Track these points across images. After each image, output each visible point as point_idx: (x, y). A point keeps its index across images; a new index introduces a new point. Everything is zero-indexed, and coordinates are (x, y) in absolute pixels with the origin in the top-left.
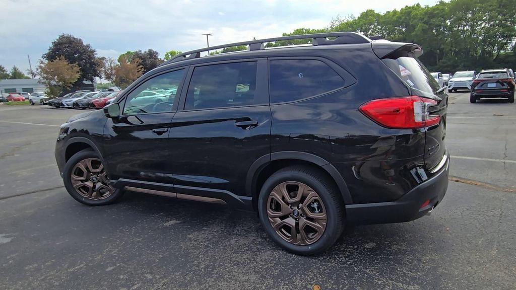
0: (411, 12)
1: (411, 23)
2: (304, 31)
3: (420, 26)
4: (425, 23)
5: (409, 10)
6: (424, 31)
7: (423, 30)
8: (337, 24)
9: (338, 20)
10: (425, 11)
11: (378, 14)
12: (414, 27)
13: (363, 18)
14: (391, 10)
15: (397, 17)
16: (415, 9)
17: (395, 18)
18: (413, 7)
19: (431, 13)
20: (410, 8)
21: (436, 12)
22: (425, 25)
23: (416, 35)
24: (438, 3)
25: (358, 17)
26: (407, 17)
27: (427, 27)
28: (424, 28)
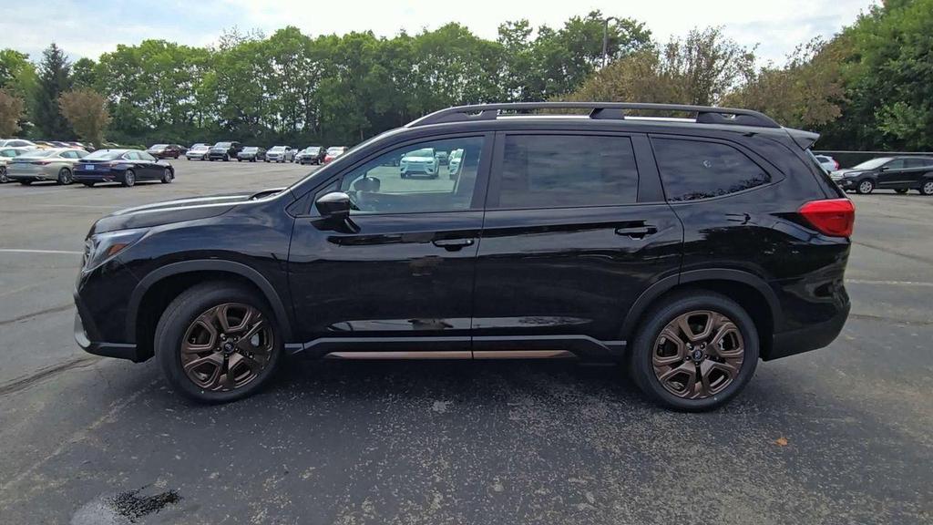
0: (361, 43)
1: (362, 62)
2: (165, 46)
3: (375, 69)
4: (382, 64)
5: (359, 39)
6: (383, 78)
7: (381, 76)
8: (232, 44)
9: (234, 35)
10: (381, 44)
11: (307, 39)
12: (366, 69)
13: (281, 39)
14: (328, 33)
15: (340, 48)
16: (367, 39)
17: (335, 49)
18: (364, 36)
19: (392, 51)
20: (358, 35)
21: (398, 50)
22: (384, 68)
23: (369, 82)
24: (399, 36)
25: (272, 37)
26: (355, 51)
27: (386, 71)
28: (382, 73)
